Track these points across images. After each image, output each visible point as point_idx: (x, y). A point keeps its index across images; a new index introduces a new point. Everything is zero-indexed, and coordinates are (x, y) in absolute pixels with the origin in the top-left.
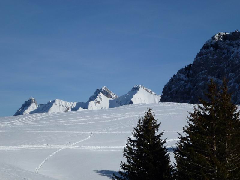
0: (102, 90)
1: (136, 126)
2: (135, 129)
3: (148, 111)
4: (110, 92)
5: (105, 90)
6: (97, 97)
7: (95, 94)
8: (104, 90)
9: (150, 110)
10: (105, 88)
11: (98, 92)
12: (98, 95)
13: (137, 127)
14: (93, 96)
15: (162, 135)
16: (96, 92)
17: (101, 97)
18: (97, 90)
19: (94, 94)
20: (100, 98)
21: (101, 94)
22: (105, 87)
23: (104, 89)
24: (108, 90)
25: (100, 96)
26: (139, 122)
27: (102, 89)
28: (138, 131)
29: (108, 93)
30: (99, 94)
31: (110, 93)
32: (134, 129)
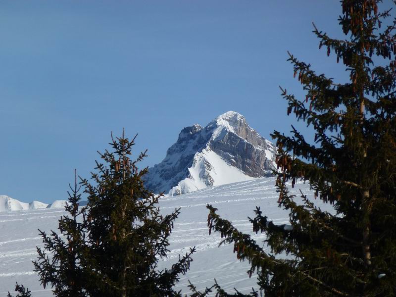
0: (216, 133)
1: (52, 227)
2: (50, 245)
3: (111, 150)
4: (261, 142)
5: (231, 129)
6: (187, 174)
7: (177, 157)
8: (224, 131)
9: (123, 146)
10: (233, 121)
11: (193, 142)
12: (188, 161)
13: (58, 232)
14: (162, 165)
15: (184, 271)
16: (180, 141)
17: (211, 173)
18: (186, 130)
19: (170, 152)
20: (204, 176)
21: (209, 155)
22: (230, 113)
23: (226, 124)
24: (247, 131)
25: (202, 167)
26: (68, 209)
27: (215, 126)
28: (62, 253)
29: (250, 147)
30: (197, 157)
31: (260, 148)
32: (42, 246)
